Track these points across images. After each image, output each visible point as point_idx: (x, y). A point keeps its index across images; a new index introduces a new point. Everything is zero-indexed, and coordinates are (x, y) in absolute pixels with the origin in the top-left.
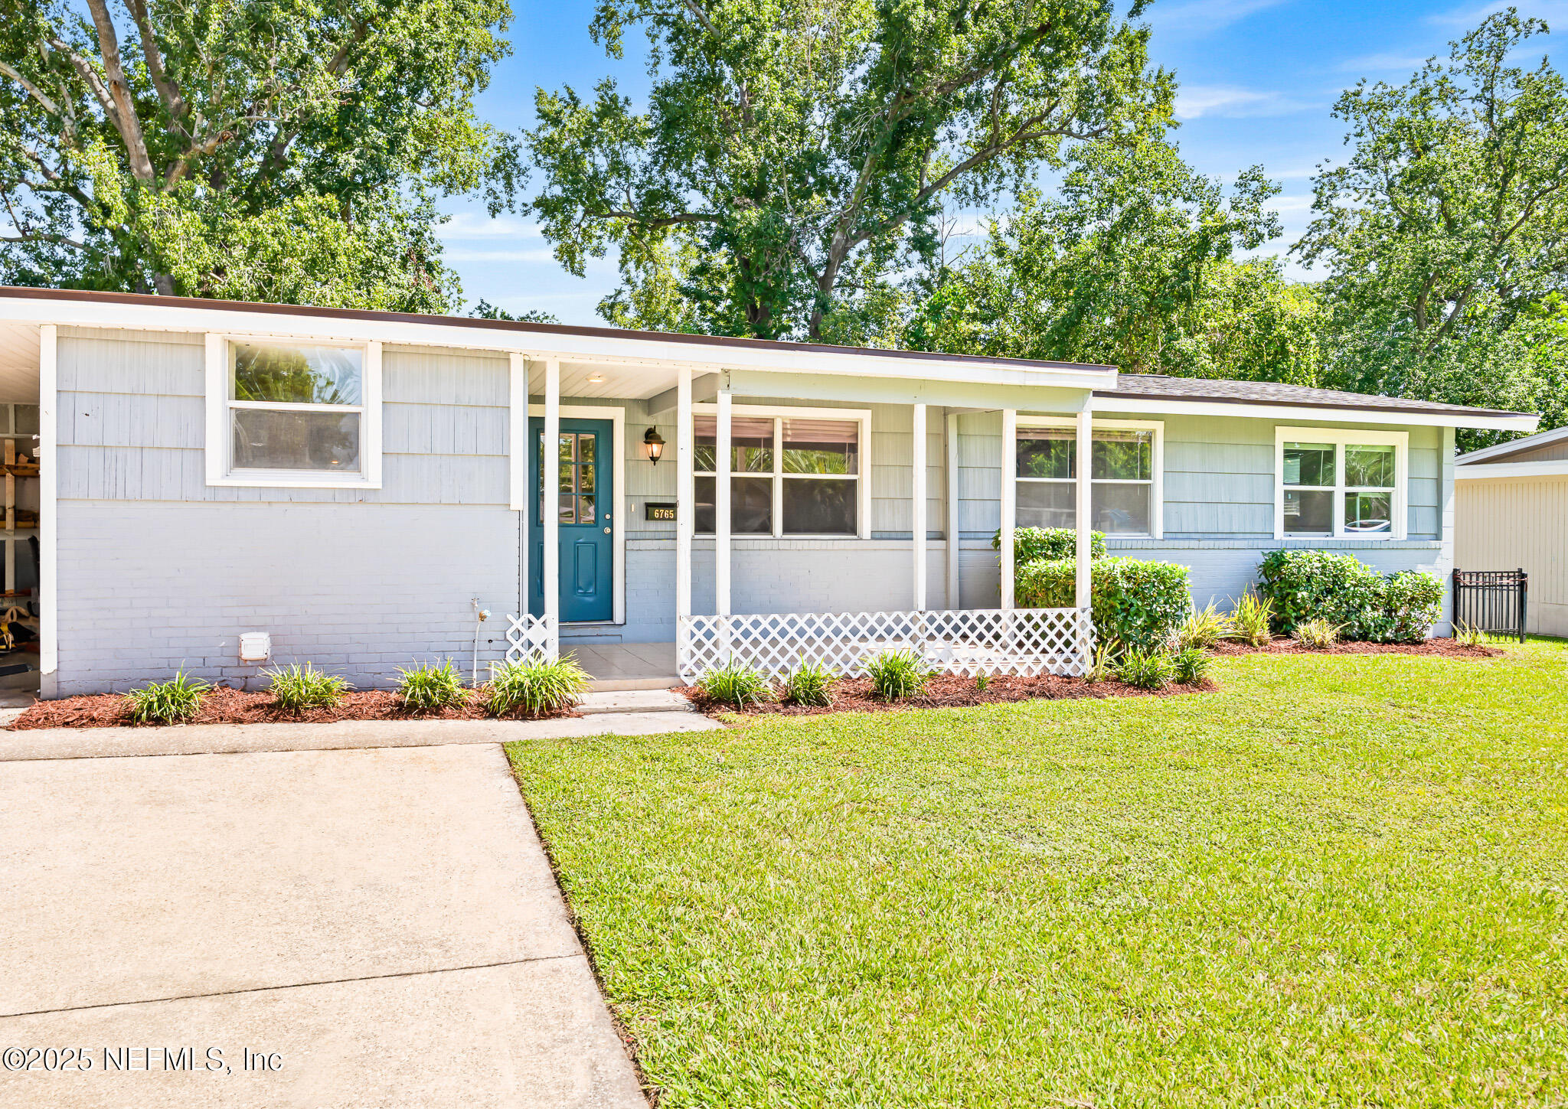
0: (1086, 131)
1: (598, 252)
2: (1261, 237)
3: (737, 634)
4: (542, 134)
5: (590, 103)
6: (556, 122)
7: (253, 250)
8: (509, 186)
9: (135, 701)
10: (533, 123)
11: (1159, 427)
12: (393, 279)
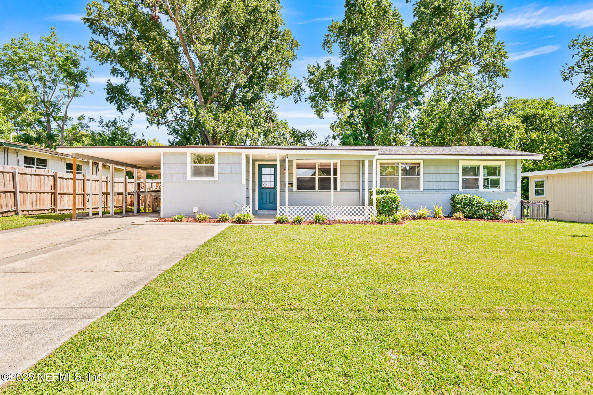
0: (475, 63)
1: (327, 111)
2: (496, 101)
3: (290, 210)
4: (310, 78)
5: (323, 66)
6: (313, 74)
7: (224, 121)
8: (299, 95)
9: (174, 218)
10: (307, 75)
11: (422, 162)
12: (263, 125)
